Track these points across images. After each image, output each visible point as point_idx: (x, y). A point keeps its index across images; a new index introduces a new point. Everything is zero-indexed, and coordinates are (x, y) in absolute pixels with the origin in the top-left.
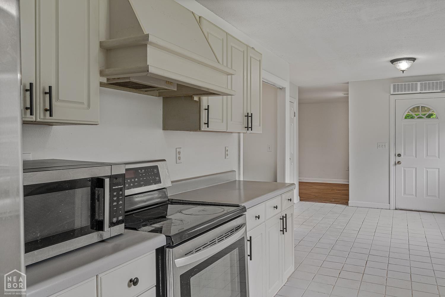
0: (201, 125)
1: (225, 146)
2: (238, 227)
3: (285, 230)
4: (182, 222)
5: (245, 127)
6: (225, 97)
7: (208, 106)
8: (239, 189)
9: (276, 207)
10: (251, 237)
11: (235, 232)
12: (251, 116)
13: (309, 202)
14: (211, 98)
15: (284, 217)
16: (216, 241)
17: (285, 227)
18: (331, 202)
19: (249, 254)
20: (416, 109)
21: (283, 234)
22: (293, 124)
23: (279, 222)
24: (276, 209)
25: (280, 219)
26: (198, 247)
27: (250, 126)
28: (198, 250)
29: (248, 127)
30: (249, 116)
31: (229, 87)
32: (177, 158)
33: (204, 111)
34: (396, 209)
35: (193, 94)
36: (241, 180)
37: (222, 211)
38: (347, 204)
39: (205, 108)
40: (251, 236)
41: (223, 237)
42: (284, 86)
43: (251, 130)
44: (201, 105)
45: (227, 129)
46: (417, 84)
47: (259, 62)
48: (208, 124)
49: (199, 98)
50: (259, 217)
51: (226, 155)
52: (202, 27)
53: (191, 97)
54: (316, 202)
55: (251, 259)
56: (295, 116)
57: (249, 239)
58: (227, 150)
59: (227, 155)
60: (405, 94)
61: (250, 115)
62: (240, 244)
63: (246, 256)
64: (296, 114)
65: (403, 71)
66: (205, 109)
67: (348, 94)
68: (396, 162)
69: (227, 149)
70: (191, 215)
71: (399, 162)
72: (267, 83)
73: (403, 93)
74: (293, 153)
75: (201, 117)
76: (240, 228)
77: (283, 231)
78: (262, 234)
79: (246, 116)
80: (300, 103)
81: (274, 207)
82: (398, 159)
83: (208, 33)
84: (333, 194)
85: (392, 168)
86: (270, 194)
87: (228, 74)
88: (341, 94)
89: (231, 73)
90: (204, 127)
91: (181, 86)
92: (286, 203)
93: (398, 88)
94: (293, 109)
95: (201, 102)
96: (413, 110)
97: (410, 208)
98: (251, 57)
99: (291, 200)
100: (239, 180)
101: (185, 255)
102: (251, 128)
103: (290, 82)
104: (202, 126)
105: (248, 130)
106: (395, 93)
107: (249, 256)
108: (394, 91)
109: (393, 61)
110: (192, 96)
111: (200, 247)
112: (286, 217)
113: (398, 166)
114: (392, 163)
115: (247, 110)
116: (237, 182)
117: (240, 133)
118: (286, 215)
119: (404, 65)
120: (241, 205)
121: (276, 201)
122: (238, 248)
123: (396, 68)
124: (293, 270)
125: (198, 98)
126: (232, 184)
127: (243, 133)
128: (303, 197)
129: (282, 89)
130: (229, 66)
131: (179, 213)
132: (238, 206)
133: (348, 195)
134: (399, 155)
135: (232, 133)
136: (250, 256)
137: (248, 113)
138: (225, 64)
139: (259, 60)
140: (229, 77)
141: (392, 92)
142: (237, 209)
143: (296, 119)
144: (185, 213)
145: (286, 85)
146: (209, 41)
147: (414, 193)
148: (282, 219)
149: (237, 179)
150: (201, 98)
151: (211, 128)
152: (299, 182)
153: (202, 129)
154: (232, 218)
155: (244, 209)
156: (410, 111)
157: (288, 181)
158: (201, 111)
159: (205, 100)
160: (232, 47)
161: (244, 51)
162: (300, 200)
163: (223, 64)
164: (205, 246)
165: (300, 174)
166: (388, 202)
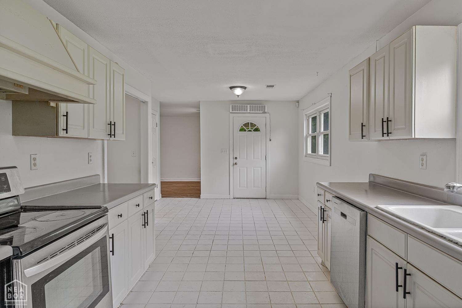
0: (58, 131)
1: (89, 152)
2: (100, 227)
3: (146, 224)
4: (35, 229)
5: (108, 135)
6: (86, 105)
7: (67, 113)
8: (104, 191)
9: (138, 205)
10: (113, 235)
11: (97, 232)
12: (114, 125)
13: (170, 197)
14: (70, 105)
15: (146, 213)
16: (75, 244)
17: (146, 222)
18: (187, 196)
19: (111, 250)
20: (246, 125)
21: (145, 227)
22: (155, 133)
23: (140, 218)
24: (138, 206)
25: (142, 215)
26: (53, 253)
27: (113, 133)
28: (53, 255)
29: (110, 135)
30: (112, 125)
31: (91, 96)
32: (32, 165)
33: (62, 117)
34: (234, 198)
35: (49, 100)
36: (105, 183)
37: (83, 214)
38: (199, 197)
39: (64, 113)
40: (113, 233)
41: (84, 239)
42: (147, 100)
43: (115, 137)
44: (58, 111)
45: (89, 135)
46: (247, 106)
47: (122, 76)
48: (66, 130)
49: (57, 104)
50: (122, 215)
51: (89, 161)
52: (60, 34)
53: (47, 103)
54: (175, 197)
55: (113, 255)
56: (157, 126)
57: (111, 236)
58: (91, 156)
59: (91, 160)
60: (240, 113)
61: (113, 123)
62: (102, 243)
63: (108, 252)
64: (158, 124)
65: (238, 96)
66: (64, 116)
67: (200, 110)
68: (234, 164)
69: (90, 154)
70: (47, 221)
71: (236, 164)
72: (131, 96)
73: (239, 112)
74: (155, 158)
75: (58, 123)
76: (101, 228)
77: (145, 225)
78: (124, 230)
79: (108, 124)
80: (161, 116)
81: (136, 205)
82: (235, 161)
83: (67, 41)
84: (189, 190)
85: (231, 168)
86: (133, 194)
87: (89, 84)
88: (194, 110)
89: (92, 83)
90: (62, 133)
91: (33, 90)
92: (147, 201)
93: (235, 108)
94: (156, 120)
95: (58, 108)
96: (245, 125)
97: (243, 197)
98: (114, 71)
99: (152, 198)
100: (103, 184)
101: (38, 263)
102: (114, 135)
103: (152, 97)
104: (60, 132)
105: (111, 137)
106: (233, 112)
107: (111, 251)
108: (233, 111)
109: (231, 88)
110: (48, 101)
111: (57, 252)
112: (147, 213)
113: (235, 166)
114: (231, 164)
115: (110, 118)
116: (101, 185)
117: (103, 140)
118: (147, 211)
119: (238, 92)
120: (103, 206)
121: (138, 200)
122: (99, 247)
123: (233, 93)
124: (154, 257)
125: (55, 104)
126: (96, 187)
127: (107, 140)
128: (164, 194)
129: (145, 102)
130: (91, 76)
131: (33, 221)
132: (99, 208)
133: (200, 190)
134: (236, 158)
135: (95, 139)
136: (113, 251)
137: (111, 122)
138: (86, 74)
139: (122, 74)
140: (91, 86)
141: (231, 111)
142: (98, 211)
143: (158, 129)
144: (40, 220)
145: (148, 99)
146: (68, 50)
147: (246, 186)
148: (143, 215)
149: (101, 182)
150: (59, 105)
151: (70, 134)
152: (161, 182)
153: (60, 135)
154: (94, 220)
155: (106, 210)
156: (243, 126)
157: (150, 182)
158: (58, 117)
159: (63, 107)
160: (94, 58)
161: (106, 64)
162: (162, 197)
163: (84, 74)
164: (62, 250)
165: (162, 175)
166: (229, 194)
